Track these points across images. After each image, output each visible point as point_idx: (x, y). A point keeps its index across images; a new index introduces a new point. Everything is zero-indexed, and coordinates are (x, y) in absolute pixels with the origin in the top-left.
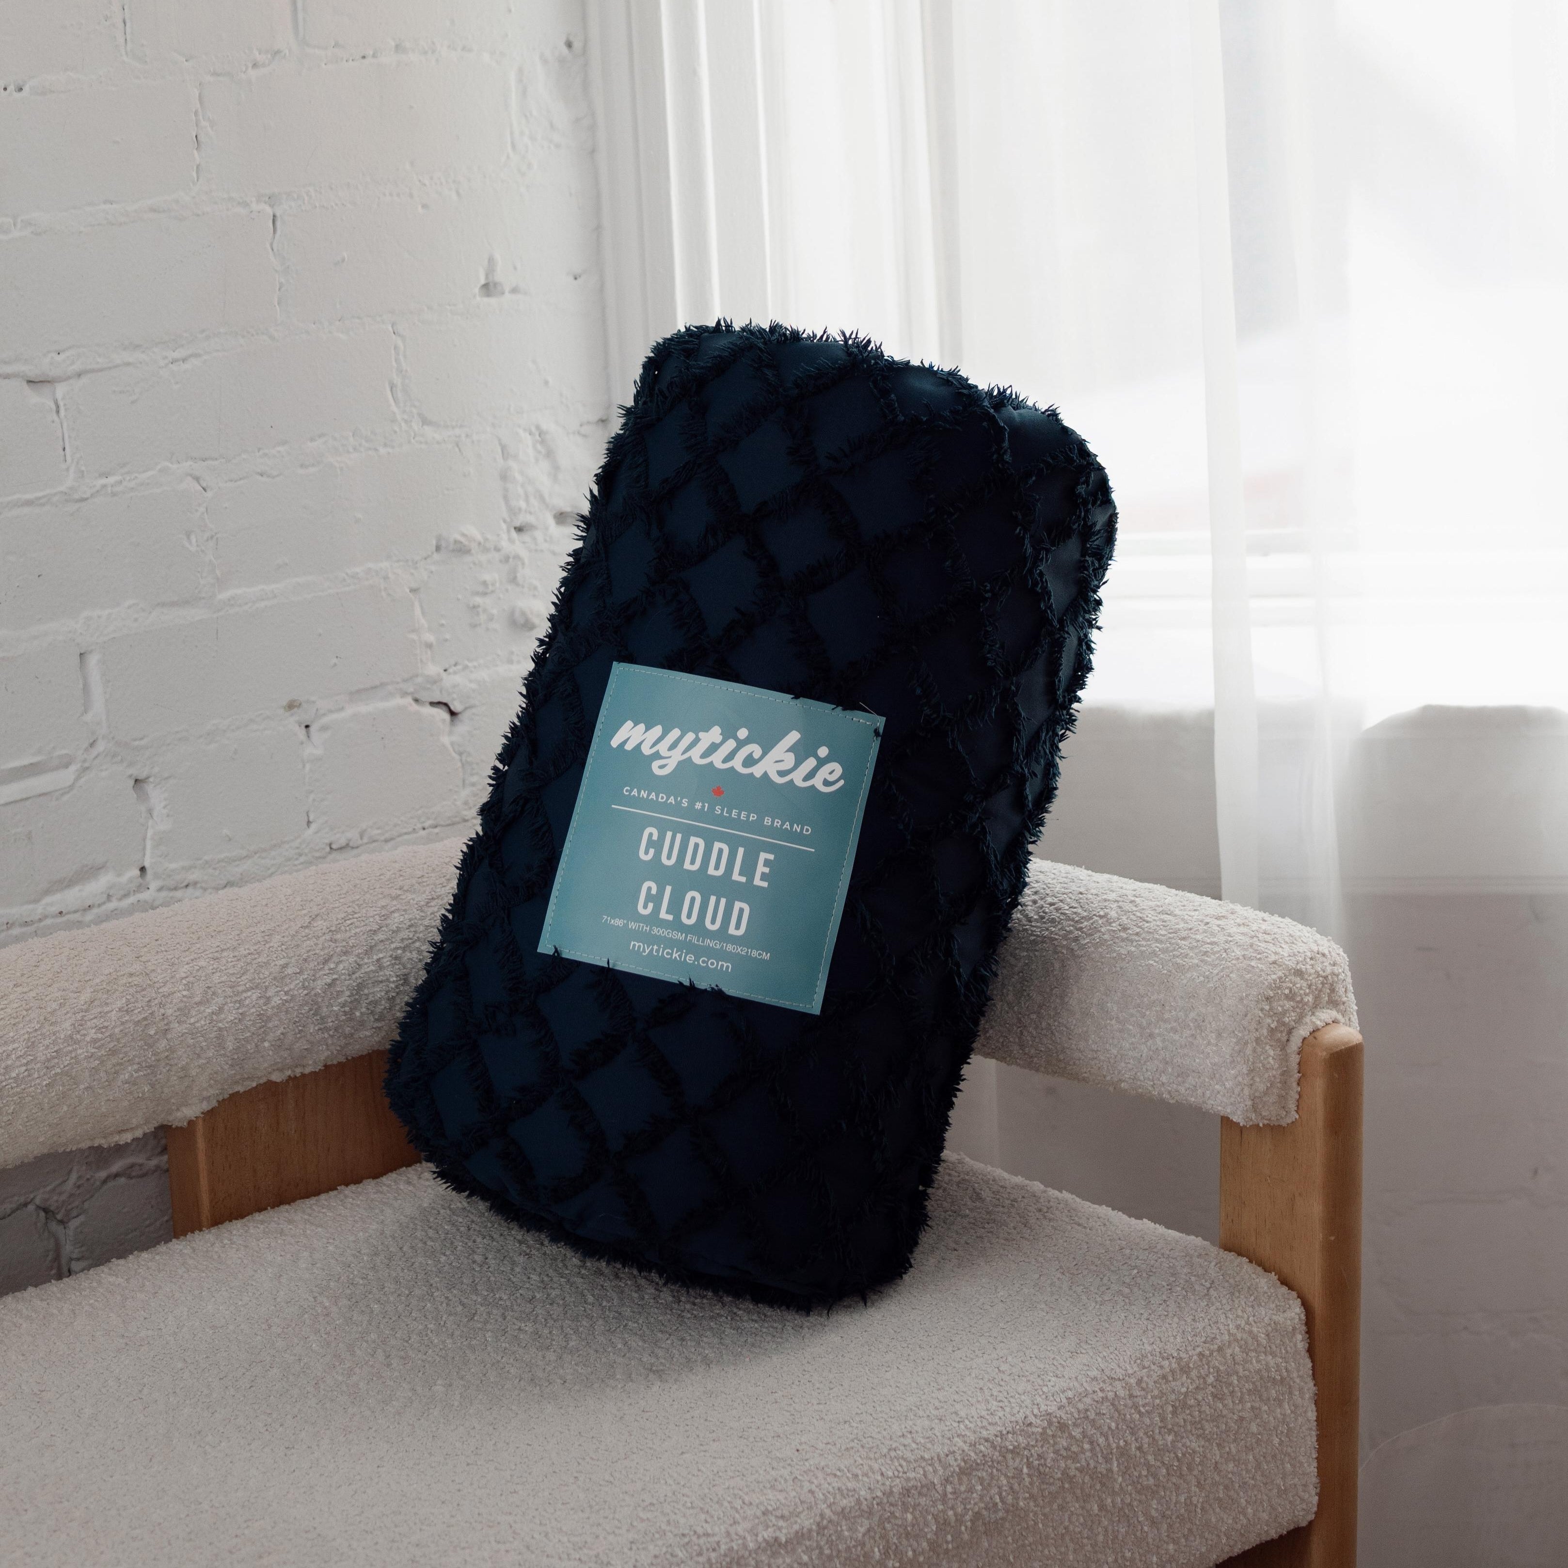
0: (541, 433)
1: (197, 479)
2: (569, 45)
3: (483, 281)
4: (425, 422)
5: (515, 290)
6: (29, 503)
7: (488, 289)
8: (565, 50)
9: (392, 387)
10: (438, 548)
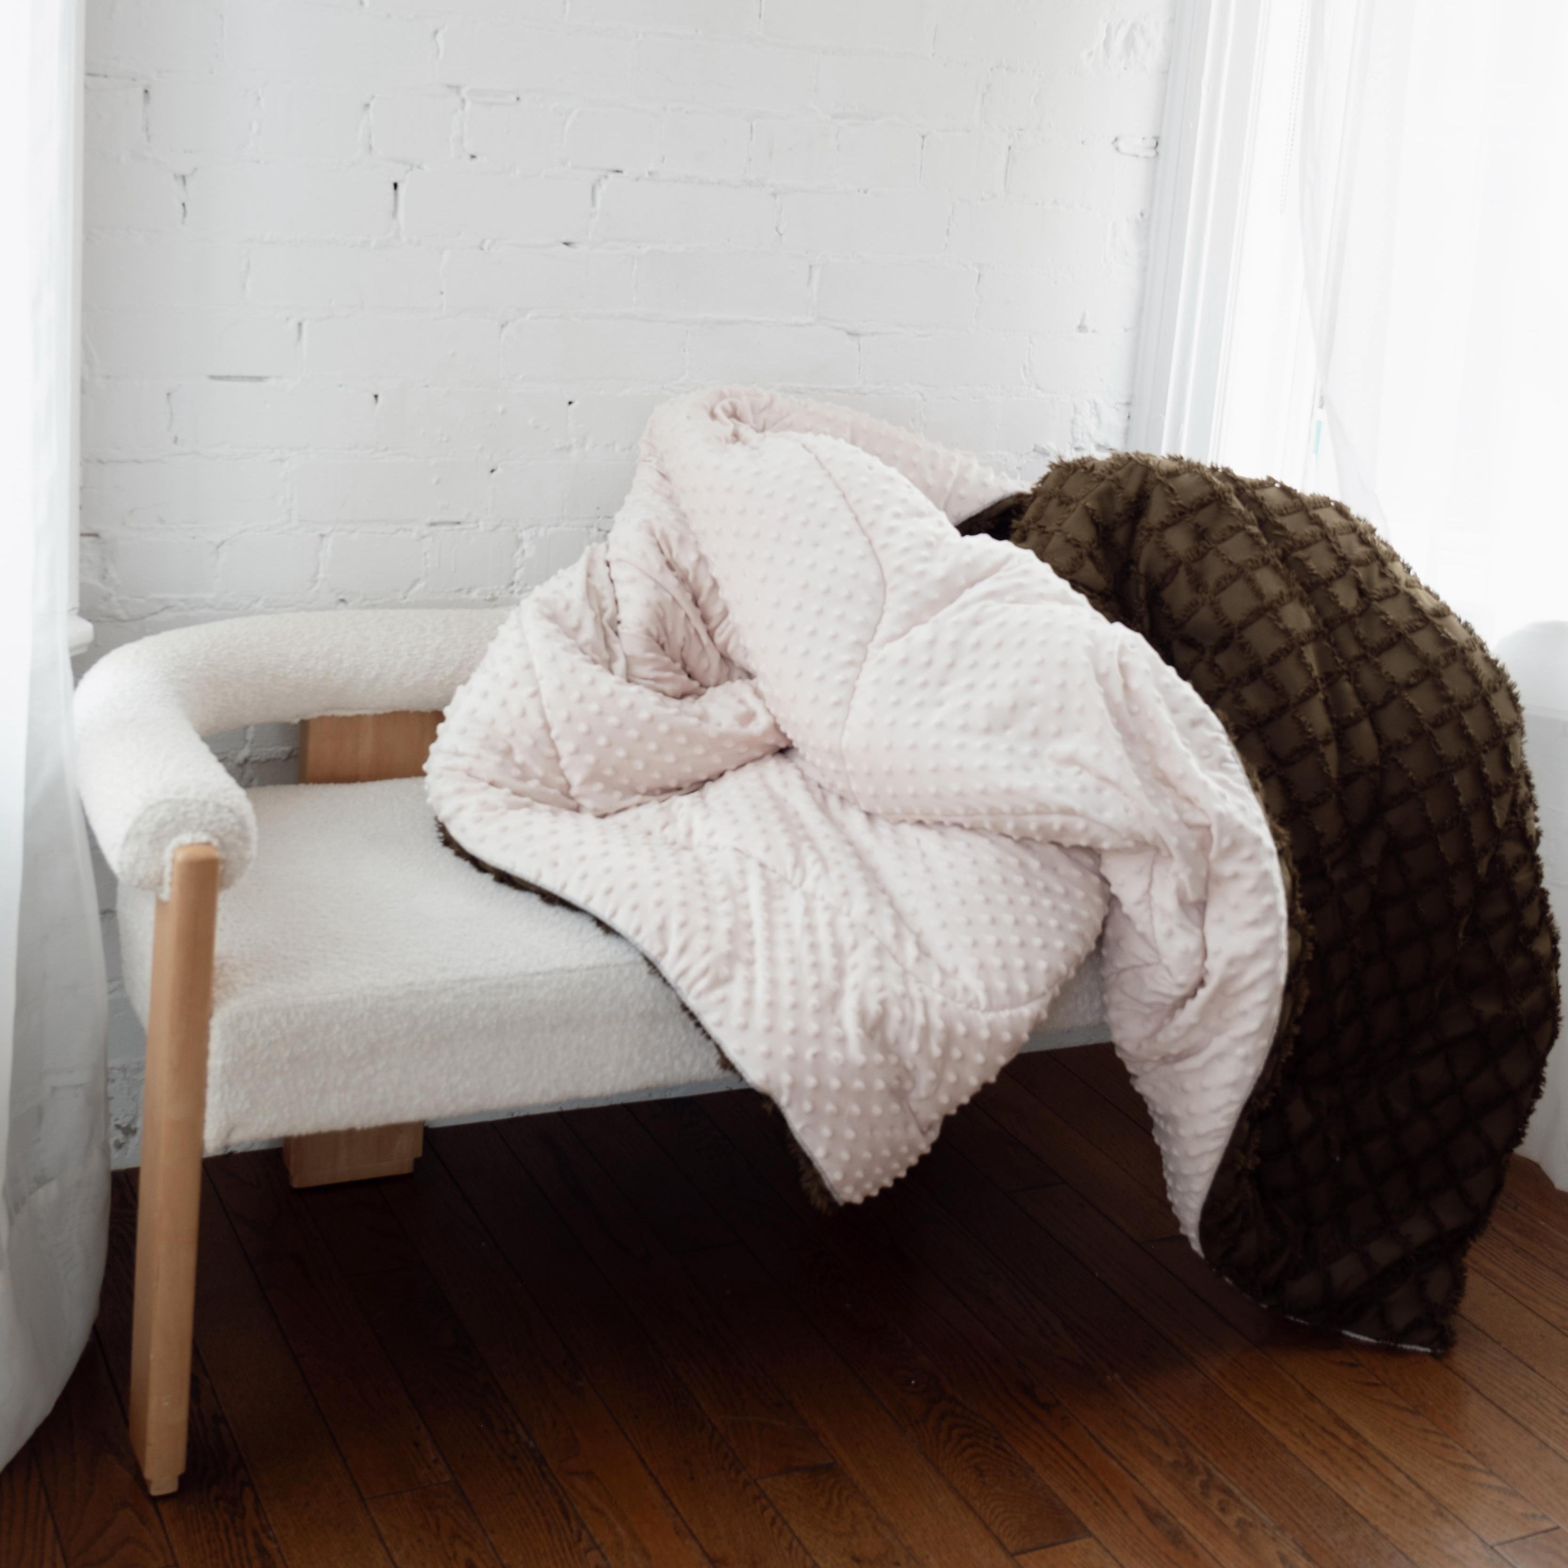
0: (1096, 404)
1: (922, 394)
2: (1142, 215)
3: (1078, 323)
4: (1038, 387)
5: (1094, 331)
6: (838, 391)
7: (1081, 328)
8: (1139, 217)
9: (1025, 367)
10: (1034, 450)
